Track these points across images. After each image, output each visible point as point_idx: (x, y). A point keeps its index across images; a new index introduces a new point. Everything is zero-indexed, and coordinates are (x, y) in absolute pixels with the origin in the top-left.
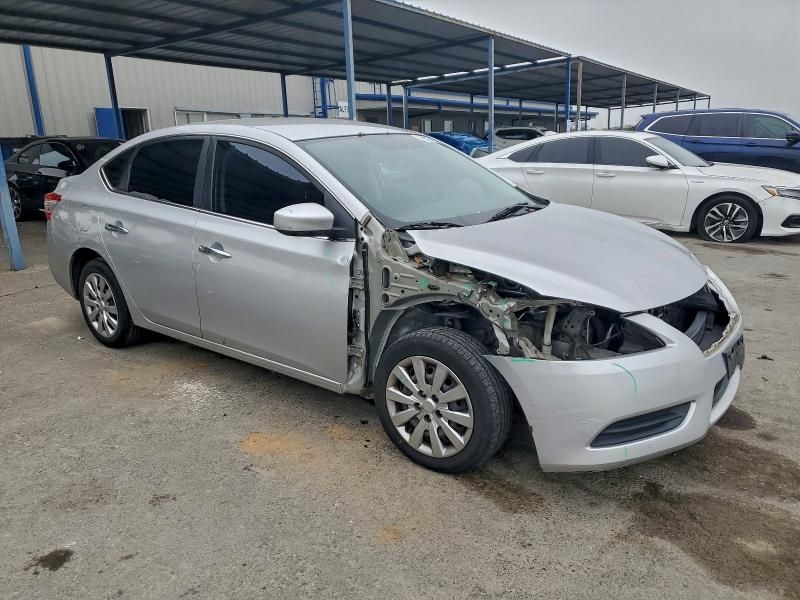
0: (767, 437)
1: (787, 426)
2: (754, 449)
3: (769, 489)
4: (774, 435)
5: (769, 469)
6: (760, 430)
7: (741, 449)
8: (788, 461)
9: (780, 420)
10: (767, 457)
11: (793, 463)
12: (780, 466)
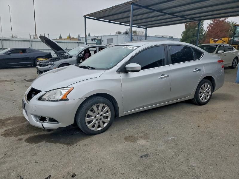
0: (20, 139)
1: (17, 146)
2: (21, 135)
3: (12, 129)
4: (18, 141)
5: (15, 132)
6: (23, 140)
7: (24, 133)
8: (11, 136)
9: (20, 147)
10: (16, 135)
11: (10, 137)
12: (12, 134)
